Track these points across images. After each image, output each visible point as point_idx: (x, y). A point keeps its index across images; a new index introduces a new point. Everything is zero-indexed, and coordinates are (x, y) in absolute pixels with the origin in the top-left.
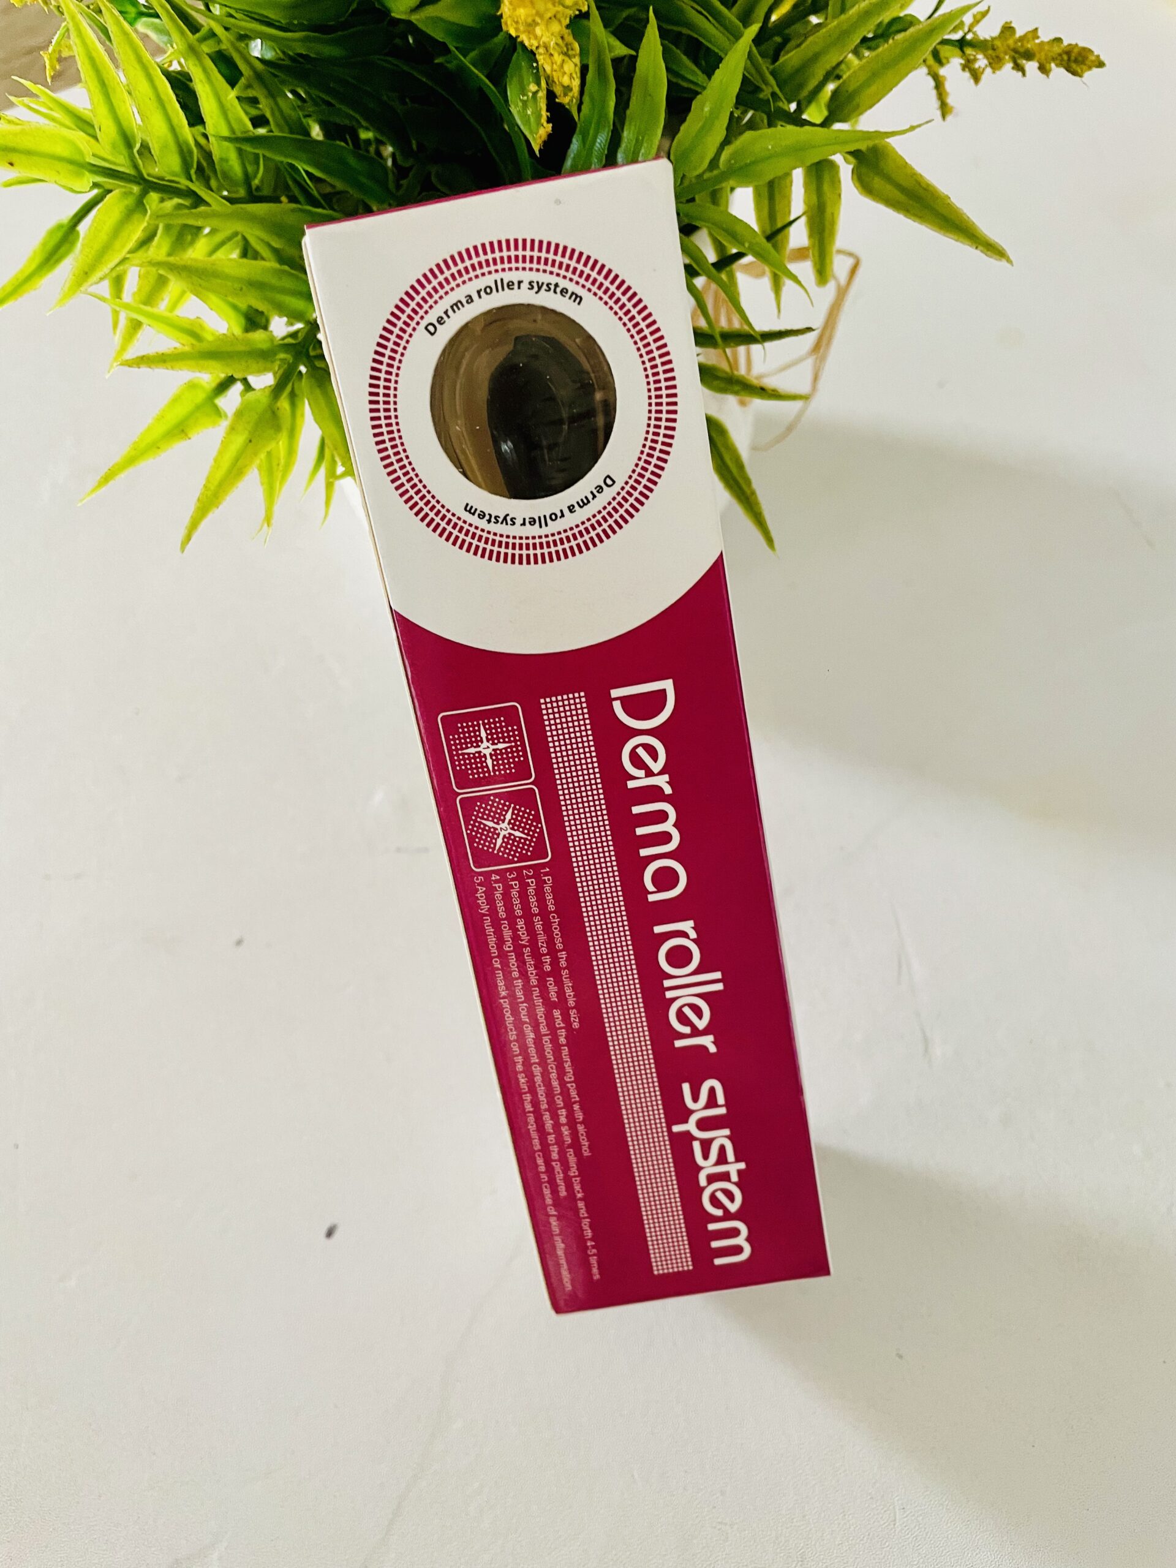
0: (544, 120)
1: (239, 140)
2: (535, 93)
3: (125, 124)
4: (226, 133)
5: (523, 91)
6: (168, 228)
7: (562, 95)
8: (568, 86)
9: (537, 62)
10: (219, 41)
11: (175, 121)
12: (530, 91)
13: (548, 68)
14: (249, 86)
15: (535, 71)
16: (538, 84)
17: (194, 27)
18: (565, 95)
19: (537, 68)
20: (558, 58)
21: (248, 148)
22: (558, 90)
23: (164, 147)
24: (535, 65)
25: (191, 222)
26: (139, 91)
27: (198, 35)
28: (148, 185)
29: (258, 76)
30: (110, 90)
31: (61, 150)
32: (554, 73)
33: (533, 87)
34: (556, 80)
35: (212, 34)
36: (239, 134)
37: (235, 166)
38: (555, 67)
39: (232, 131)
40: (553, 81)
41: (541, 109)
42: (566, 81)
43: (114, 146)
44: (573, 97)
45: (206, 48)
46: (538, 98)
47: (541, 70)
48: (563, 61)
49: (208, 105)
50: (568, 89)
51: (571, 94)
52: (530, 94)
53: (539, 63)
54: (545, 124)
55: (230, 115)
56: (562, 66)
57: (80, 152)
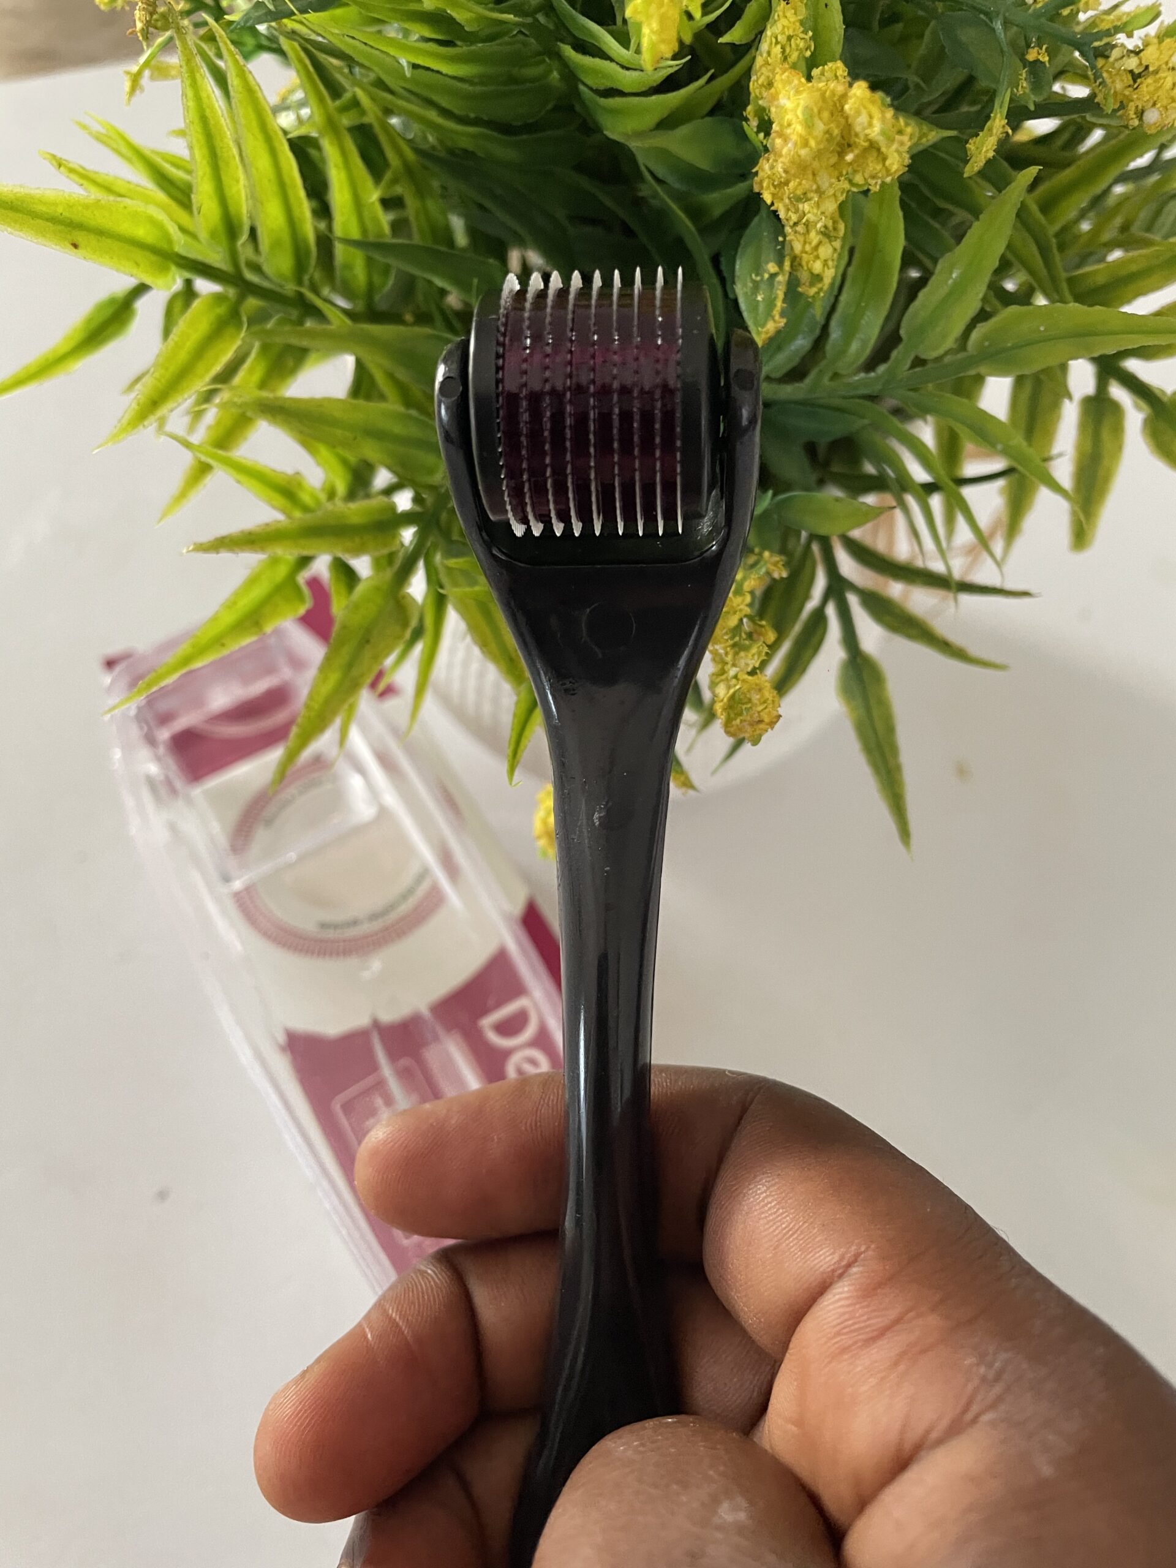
0: (776, 313)
1: (367, 245)
2: (773, 276)
3: (232, 209)
4: (355, 234)
5: (758, 269)
6: (265, 349)
7: (807, 284)
8: (818, 275)
9: (785, 236)
10: (363, 113)
11: (296, 213)
12: (767, 271)
13: (798, 247)
14: (395, 181)
15: (779, 247)
16: (780, 264)
17: (335, 91)
18: (812, 285)
19: (783, 243)
20: (815, 239)
21: (378, 257)
22: (804, 276)
23: (276, 244)
24: (781, 239)
25: (295, 341)
26: (257, 169)
27: (338, 103)
28: (247, 289)
29: (408, 169)
30: (221, 164)
31: (142, 232)
32: (804, 255)
33: (772, 267)
34: (804, 263)
35: (355, 103)
36: (371, 238)
37: (359, 274)
38: (808, 248)
39: (364, 231)
40: (800, 265)
41: (775, 298)
42: (817, 267)
43: (213, 235)
44: (821, 289)
45: (346, 121)
46: (776, 284)
47: (787, 248)
48: (820, 243)
49: (339, 196)
50: (817, 278)
51: (820, 286)
52: (766, 276)
53: (787, 239)
54: (777, 317)
55: (366, 214)
56: (816, 248)
57: (170, 241)
